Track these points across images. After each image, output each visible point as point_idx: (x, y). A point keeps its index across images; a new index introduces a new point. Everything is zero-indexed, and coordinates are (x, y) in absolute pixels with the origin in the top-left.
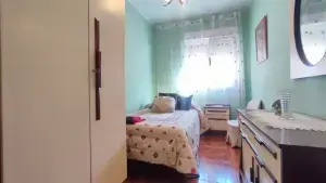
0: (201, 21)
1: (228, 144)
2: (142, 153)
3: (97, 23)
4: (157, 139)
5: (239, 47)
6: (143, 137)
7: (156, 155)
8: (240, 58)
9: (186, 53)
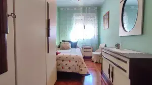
0: (81, 8)
1: (93, 61)
2: (63, 68)
3: (48, 4)
4: (70, 61)
5: (96, 22)
6: (63, 61)
7: (69, 68)
8: (96, 26)
9: (74, 22)
